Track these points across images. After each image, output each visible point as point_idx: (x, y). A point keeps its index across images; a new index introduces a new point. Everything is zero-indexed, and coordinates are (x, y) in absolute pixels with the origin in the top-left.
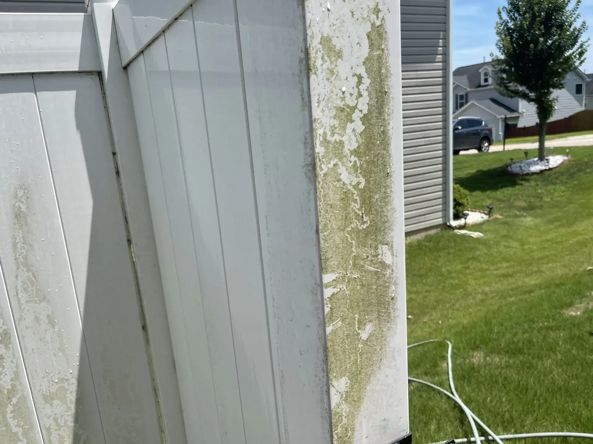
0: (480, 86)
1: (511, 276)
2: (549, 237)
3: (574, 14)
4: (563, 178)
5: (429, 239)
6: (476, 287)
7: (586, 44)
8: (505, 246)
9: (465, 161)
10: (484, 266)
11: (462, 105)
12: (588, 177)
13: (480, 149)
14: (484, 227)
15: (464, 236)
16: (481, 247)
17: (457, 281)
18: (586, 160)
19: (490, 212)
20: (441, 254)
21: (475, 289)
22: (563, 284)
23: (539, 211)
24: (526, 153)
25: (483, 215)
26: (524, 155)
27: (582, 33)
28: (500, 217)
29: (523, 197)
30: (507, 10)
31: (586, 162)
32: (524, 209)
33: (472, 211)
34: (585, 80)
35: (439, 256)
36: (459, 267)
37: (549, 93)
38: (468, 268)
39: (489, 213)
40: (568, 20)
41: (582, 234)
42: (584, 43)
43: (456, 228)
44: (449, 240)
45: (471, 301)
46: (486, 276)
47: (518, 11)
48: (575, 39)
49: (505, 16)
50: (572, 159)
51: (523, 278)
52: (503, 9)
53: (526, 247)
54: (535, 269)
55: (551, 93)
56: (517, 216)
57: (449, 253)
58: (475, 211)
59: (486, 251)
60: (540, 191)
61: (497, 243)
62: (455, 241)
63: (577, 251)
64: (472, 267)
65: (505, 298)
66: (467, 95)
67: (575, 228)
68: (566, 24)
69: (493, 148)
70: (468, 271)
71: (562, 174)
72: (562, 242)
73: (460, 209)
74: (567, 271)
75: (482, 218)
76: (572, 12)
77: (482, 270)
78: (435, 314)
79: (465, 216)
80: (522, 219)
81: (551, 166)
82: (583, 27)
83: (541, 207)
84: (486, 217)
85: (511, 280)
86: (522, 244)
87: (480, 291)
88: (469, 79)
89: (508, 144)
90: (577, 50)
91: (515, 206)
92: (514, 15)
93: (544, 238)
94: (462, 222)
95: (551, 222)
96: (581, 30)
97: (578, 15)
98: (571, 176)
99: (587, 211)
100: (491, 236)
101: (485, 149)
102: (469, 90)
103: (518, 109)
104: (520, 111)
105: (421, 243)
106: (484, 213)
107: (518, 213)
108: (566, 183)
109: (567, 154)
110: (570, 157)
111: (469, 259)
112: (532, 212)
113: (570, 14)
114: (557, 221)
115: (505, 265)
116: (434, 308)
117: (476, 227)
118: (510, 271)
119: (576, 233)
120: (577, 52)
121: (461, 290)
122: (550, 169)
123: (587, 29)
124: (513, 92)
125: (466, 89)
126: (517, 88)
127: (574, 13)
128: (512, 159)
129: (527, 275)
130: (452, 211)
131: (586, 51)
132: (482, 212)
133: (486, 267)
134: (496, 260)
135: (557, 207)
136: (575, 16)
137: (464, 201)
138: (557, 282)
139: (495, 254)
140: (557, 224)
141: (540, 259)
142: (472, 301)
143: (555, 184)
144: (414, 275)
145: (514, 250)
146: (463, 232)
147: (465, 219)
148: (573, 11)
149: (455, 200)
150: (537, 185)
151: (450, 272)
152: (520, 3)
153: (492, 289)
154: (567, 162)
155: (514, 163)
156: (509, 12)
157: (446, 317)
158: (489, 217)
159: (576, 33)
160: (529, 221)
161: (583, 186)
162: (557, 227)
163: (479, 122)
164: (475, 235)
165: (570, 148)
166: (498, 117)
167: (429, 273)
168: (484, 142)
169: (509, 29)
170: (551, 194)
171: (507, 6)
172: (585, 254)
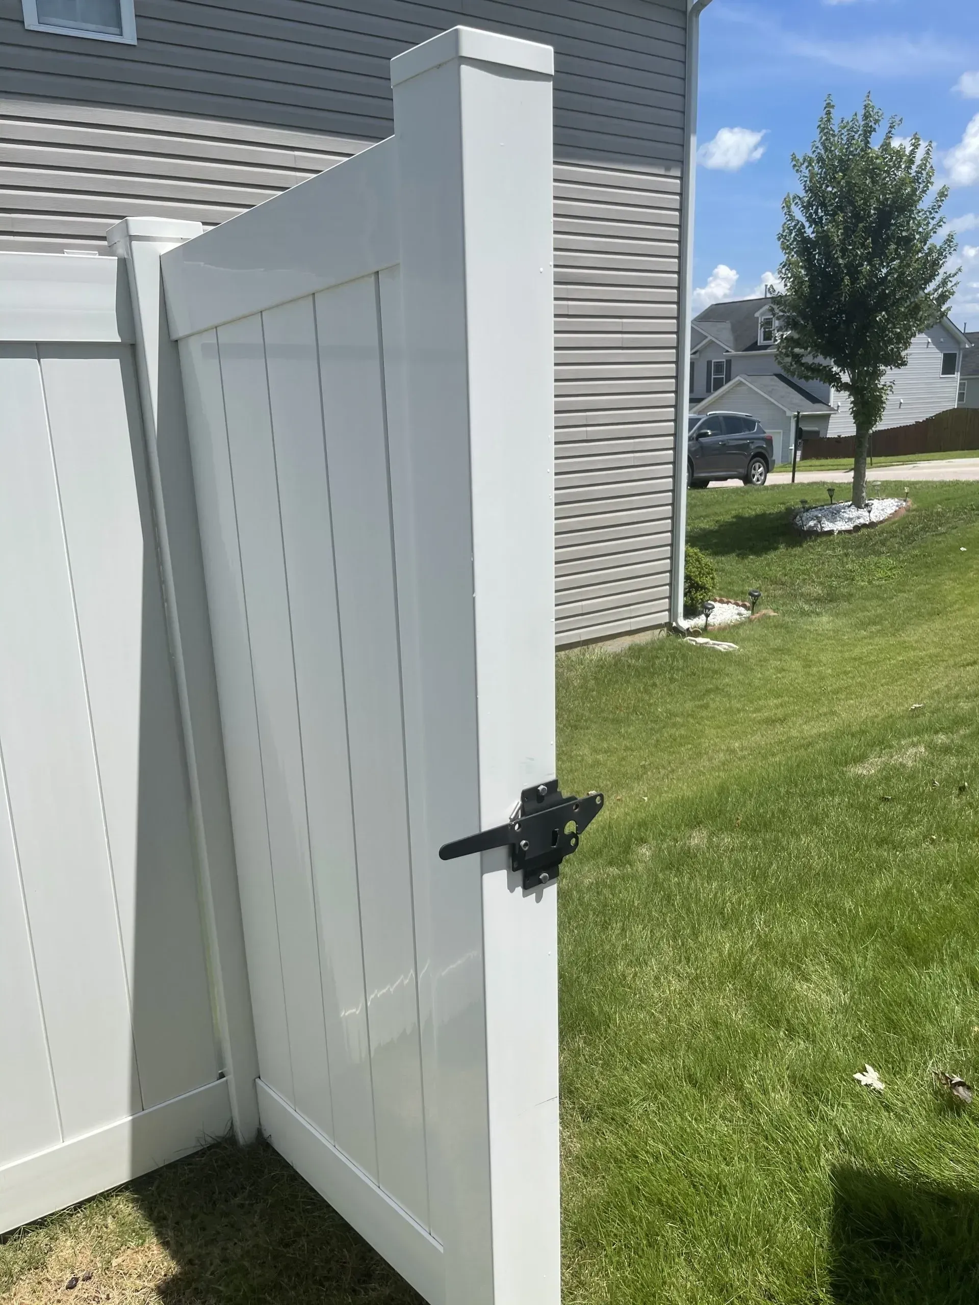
0: (754, 346)
1: (783, 720)
2: (856, 652)
3: (933, 218)
4: (894, 543)
5: (637, 652)
6: (717, 740)
7: (954, 280)
8: (776, 668)
9: (718, 502)
10: (737, 705)
11: (719, 384)
12: (939, 543)
13: (747, 479)
14: (741, 631)
15: (701, 647)
16: (731, 669)
17: (683, 731)
18: (939, 508)
19: (754, 603)
20: (658, 682)
21: (716, 744)
22: (863, 732)
23: (845, 605)
24: (831, 490)
25: (742, 610)
26: (826, 495)
27: (946, 257)
28: (772, 614)
29: (819, 577)
30: (803, 203)
31: (938, 513)
32: (818, 600)
33: (721, 602)
34: (962, 346)
35: (654, 685)
36: (689, 705)
37: (877, 374)
38: (706, 706)
39: (753, 607)
40: (921, 230)
41: (914, 649)
42: (950, 276)
43: (688, 632)
44: (673, 656)
45: (704, 762)
46: (737, 722)
47: (823, 205)
48: (931, 267)
49: (799, 214)
50: (915, 506)
51: (800, 725)
52: (794, 198)
53: (814, 670)
54: (825, 709)
55: (883, 373)
56: (804, 613)
57: (672, 680)
58: (728, 603)
59: (740, 677)
60: (849, 566)
61: (762, 662)
62: (684, 656)
63: (901, 678)
64: (712, 705)
65: (765, 757)
66: (729, 362)
67: (904, 637)
68: (917, 236)
69: (773, 479)
70: (704, 713)
71: (893, 534)
72: (876, 663)
73: (699, 596)
74: (876, 711)
75: (739, 614)
76: (928, 213)
77: (729, 711)
78: (639, 788)
79: (707, 610)
80: (814, 618)
81: (874, 520)
82: (949, 246)
83: (849, 597)
84: (746, 613)
85: (779, 729)
86: (808, 664)
87: (723, 747)
88: (734, 329)
89: (799, 471)
90: (936, 290)
91: (802, 595)
92: (816, 212)
93: (847, 655)
94: (700, 621)
95: (863, 625)
96: (945, 250)
97: (941, 220)
98: (910, 538)
99: (929, 606)
100: (751, 649)
101: (758, 480)
102: (733, 353)
103: (828, 401)
104: (831, 404)
105: (620, 660)
106: (744, 606)
107: (806, 607)
108: (900, 552)
109: (905, 497)
110: (910, 501)
111: (708, 691)
112: (831, 605)
113: (924, 217)
114: (875, 623)
115: (773, 702)
116: (639, 778)
117: (726, 632)
118: (780, 713)
119: (905, 646)
120: (936, 295)
121: (690, 746)
122: (872, 525)
123: (955, 250)
124: (809, 368)
125: (727, 351)
126: (817, 361)
127: (932, 215)
128: (804, 502)
129: (808, 720)
130: (681, 600)
131: (953, 294)
132: (740, 603)
133: (739, 706)
134: (758, 693)
135: (878, 597)
136: (933, 222)
137: (707, 581)
138: (855, 728)
139: (757, 682)
140: (874, 629)
141: (836, 692)
142: (707, 763)
143: (878, 554)
144: (605, 719)
145: (793, 675)
146: (701, 640)
147: (707, 616)
148: (931, 213)
149: (688, 578)
150: (846, 555)
151: (671, 714)
152: (830, 189)
153: (745, 744)
154: (903, 512)
155: (807, 510)
156: (807, 207)
157: (659, 791)
158: (753, 613)
159: (935, 255)
160: (825, 621)
161: (929, 560)
162: (872, 636)
163: (748, 424)
164: (723, 646)
165: (912, 484)
166: (789, 413)
167: (633, 718)
168: (757, 465)
169: (806, 240)
170: (870, 572)
171: (802, 194)
172: (914, 683)
